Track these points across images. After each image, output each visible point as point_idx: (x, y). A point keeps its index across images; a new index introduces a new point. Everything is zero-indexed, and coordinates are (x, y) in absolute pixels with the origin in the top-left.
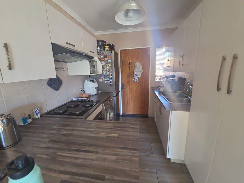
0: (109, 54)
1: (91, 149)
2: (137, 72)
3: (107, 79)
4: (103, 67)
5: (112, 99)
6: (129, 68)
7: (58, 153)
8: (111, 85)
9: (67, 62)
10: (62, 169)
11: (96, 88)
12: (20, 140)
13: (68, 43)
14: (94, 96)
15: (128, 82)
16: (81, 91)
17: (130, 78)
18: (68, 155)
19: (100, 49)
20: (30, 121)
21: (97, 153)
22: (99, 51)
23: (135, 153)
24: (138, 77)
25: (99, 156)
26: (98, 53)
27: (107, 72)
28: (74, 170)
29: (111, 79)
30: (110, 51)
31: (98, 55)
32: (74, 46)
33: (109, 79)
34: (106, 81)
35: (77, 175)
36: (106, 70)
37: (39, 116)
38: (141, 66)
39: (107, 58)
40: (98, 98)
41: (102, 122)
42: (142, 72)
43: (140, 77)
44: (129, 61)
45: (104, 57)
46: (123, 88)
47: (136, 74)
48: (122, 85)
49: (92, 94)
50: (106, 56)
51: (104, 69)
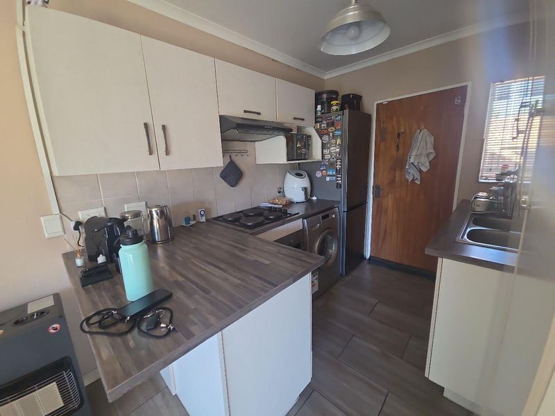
0: (339, 117)
1: (223, 266)
2: (416, 155)
3: (331, 173)
4: (324, 146)
5: (334, 216)
6: (398, 146)
7: (192, 260)
8: (339, 186)
9: (254, 141)
10: (184, 272)
11: (305, 189)
12: (173, 239)
13: (245, 111)
14: (298, 205)
15: (392, 182)
16: (279, 192)
17: (398, 173)
18: (198, 264)
19: (322, 109)
20: (192, 223)
21: (225, 271)
22: (319, 114)
23: (267, 287)
24: (420, 171)
25: (224, 275)
26: (316, 118)
27: (331, 157)
28: (191, 276)
29: (338, 172)
30: (341, 112)
31: (316, 122)
32: (259, 114)
33: (334, 173)
34: (329, 176)
35: (192, 282)
36: (330, 153)
37: (203, 219)
38: (431, 140)
39: (332, 128)
40: (306, 209)
41: (279, 246)
42: (432, 157)
43: (424, 169)
44: (399, 128)
45: (328, 125)
46: (376, 196)
47: (412, 160)
48: (376, 187)
49: (295, 200)
50: (332, 124)
51: (326, 151)
